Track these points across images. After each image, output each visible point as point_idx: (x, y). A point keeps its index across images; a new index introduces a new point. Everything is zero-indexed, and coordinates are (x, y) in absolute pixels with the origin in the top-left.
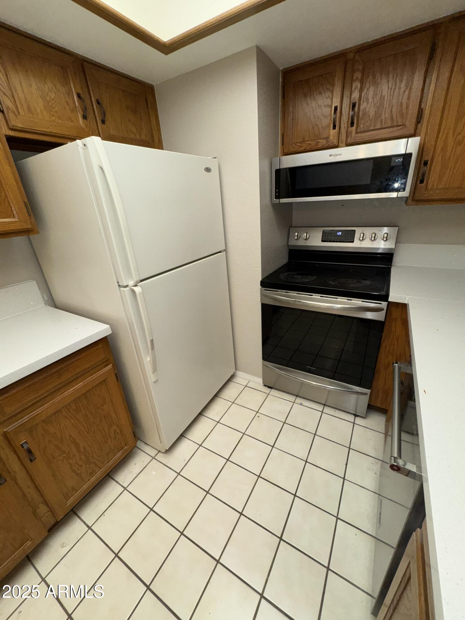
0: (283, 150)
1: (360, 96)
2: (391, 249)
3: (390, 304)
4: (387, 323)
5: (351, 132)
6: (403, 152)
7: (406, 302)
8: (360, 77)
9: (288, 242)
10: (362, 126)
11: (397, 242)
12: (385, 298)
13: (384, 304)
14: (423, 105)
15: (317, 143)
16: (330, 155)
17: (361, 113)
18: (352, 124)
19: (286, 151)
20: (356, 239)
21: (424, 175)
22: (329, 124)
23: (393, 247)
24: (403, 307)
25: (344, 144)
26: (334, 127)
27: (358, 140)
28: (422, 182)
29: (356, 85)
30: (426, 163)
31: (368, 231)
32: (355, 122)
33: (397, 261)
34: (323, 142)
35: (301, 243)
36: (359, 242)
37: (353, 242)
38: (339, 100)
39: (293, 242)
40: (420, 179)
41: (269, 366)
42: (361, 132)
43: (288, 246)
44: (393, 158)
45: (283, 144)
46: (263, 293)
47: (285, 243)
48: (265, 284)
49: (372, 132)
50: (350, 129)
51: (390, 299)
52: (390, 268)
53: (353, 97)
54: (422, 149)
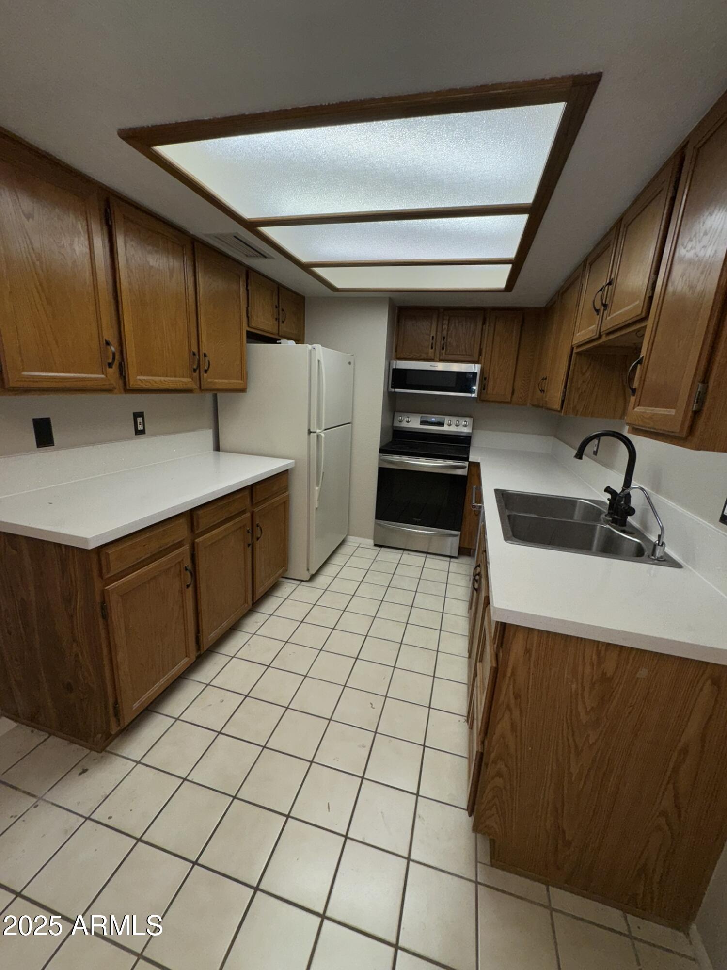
0: (396, 355)
1: (447, 334)
2: (469, 433)
3: (470, 463)
4: (469, 476)
5: (442, 353)
6: (472, 371)
7: (479, 461)
8: (447, 323)
9: (393, 423)
10: (448, 351)
11: (473, 429)
12: (467, 459)
13: (466, 464)
14: (482, 347)
15: (421, 356)
16: (431, 366)
17: (448, 344)
18: (443, 349)
19: (398, 357)
20: (445, 425)
21: (484, 386)
22: (429, 345)
23: (471, 431)
24: (477, 465)
25: (438, 360)
26: (432, 348)
27: (447, 358)
28: (484, 389)
29: (446, 322)
30: (485, 379)
31: (454, 420)
32: (445, 347)
33: (475, 442)
34: (424, 356)
35: (404, 425)
36: (447, 426)
37: (443, 426)
38: (435, 333)
39: (396, 424)
40: (483, 388)
41: (382, 524)
42: (449, 354)
43: (393, 427)
44: (468, 374)
45: (396, 351)
46: (381, 458)
47: (389, 424)
48: (382, 451)
49: (454, 356)
50: (442, 351)
51: (470, 460)
52: (469, 447)
53: (443, 333)
54: (482, 370)
